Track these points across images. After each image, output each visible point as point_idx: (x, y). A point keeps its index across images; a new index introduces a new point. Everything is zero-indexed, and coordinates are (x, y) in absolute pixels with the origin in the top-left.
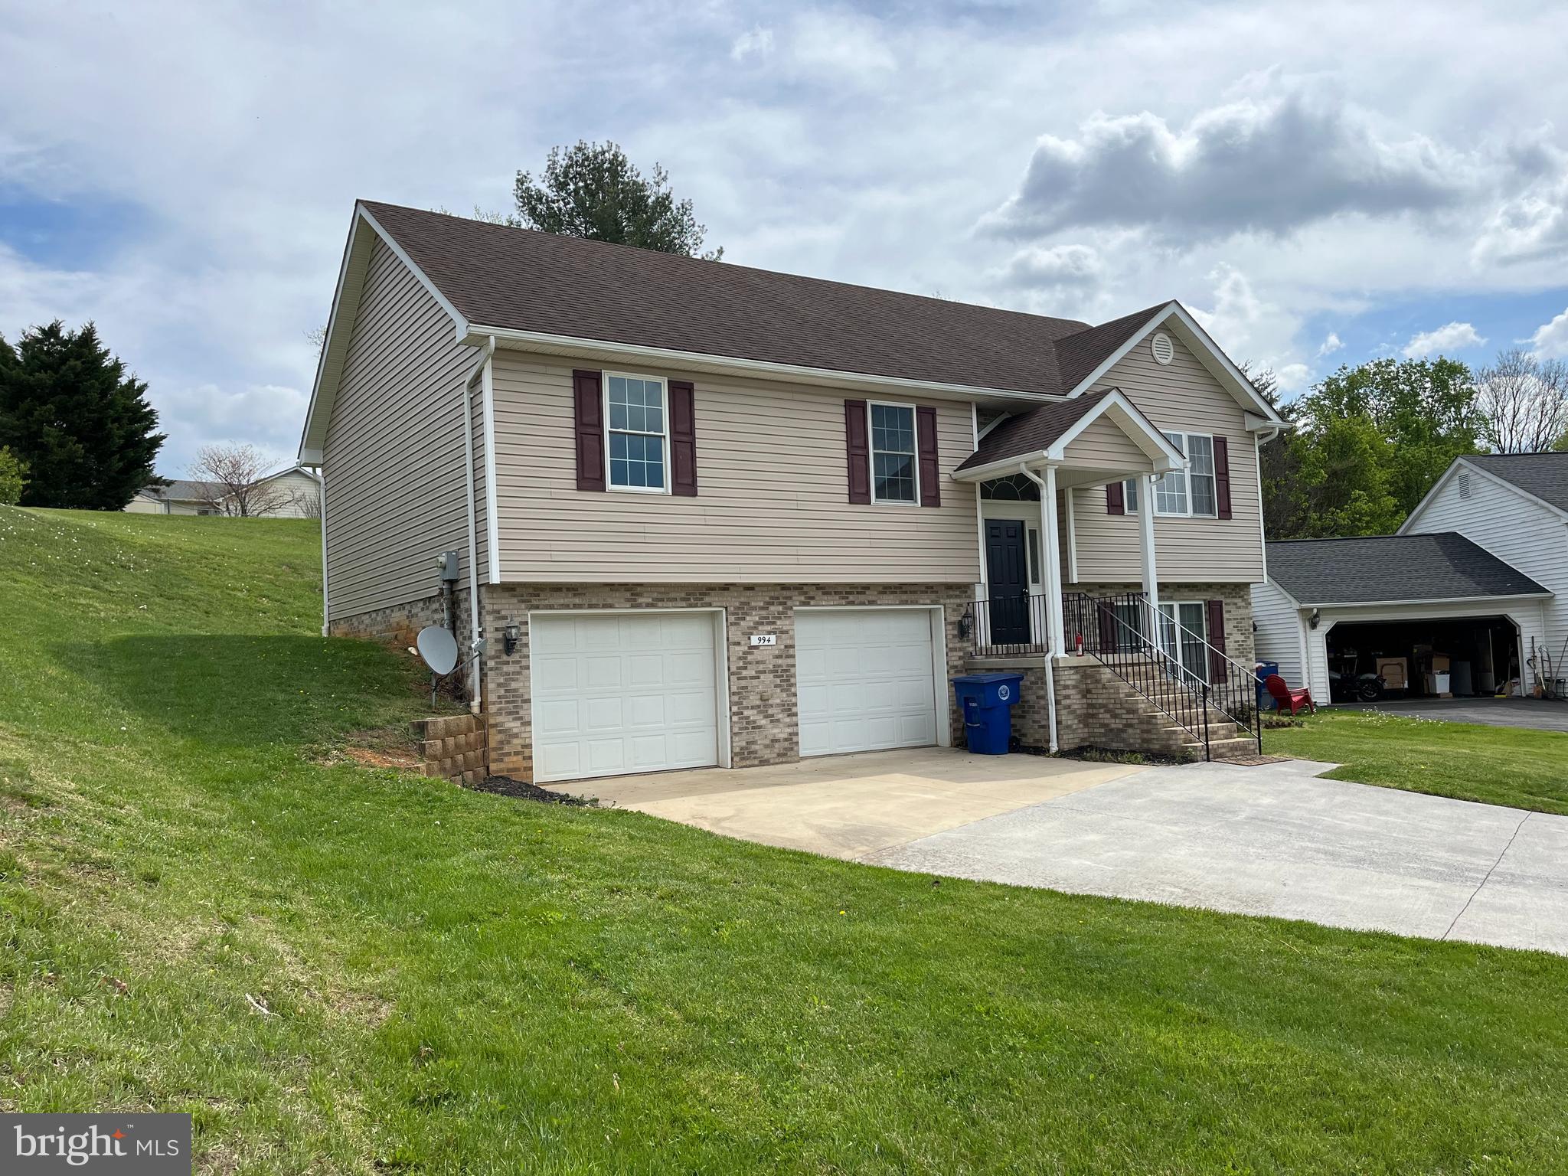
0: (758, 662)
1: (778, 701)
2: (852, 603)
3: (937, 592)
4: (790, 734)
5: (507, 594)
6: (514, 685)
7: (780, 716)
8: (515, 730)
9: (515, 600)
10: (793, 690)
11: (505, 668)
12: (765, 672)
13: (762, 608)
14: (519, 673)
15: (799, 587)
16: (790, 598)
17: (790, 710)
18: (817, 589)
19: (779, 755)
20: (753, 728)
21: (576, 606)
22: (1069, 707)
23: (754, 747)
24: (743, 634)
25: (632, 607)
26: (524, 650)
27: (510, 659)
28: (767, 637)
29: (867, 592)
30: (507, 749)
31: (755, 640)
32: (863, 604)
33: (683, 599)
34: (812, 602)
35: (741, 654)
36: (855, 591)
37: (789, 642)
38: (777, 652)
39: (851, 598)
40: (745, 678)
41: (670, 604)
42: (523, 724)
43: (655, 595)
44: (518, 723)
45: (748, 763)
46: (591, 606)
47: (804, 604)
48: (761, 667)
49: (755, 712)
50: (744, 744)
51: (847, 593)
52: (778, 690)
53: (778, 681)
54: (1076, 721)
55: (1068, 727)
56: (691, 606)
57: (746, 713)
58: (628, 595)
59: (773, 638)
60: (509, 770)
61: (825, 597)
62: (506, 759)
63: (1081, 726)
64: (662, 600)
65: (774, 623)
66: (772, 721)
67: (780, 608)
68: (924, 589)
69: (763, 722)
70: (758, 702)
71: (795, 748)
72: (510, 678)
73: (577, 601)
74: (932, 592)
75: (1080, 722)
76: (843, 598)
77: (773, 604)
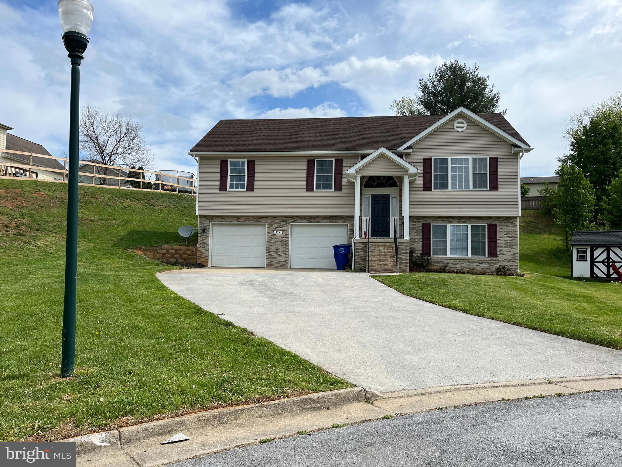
0: (276, 239)
1: (282, 250)
2: (311, 222)
3: (345, 219)
4: (285, 260)
5: (204, 218)
6: (204, 241)
7: (282, 255)
8: (204, 252)
9: (206, 220)
10: (287, 247)
11: (203, 236)
12: (278, 242)
13: (278, 223)
14: (206, 238)
15: (292, 217)
16: (288, 220)
17: (286, 253)
18: (298, 218)
19: (281, 266)
20: (273, 257)
21: (222, 221)
22: (358, 255)
23: (272, 263)
24: (271, 230)
25: (238, 222)
26: (208, 232)
27: (204, 234)
28: (279, 231)
29: (317, 219)
30: (202, 257)
31: (275, 232)
32: (315, 222)
33: (253, 220)
34: (296, 222)
35: (270, 236)
36: (312, 218)
37: (287, 233)
38: (282, 236)
39: (310, 220)
40: (271, 243)
41: (249, 221)
42: (206, 251)
43: (245, 219)
44: (205, 250)
45: (270, 267)
46: (226, 222)
47: (293, 222)
48: (277, 240)
49: (274, 253)
50: (269, 262)
51: (309, 219)
52: (282, 247)
53: (282, 244)
54: (361, 261)
55: (358, 262)
56: (255, 222)
57: (271, 253)
58: (237, 219)
59: (281, 232)
60: (202, 262)
61: (301, 220)
62: (201, 259)
63: (364, 262)
64: (247, 220)
65: (282, 227)
66: (279, 256)
67: (285, 223)
68: (340, 218)
69: (276, 256)
70: (275, 250)
71: (287, 264)
72: (203, 239)
73: (222, 220)
74: (343, 219)
75: (363, 261)
76: (307, 220)
77: (282, 222)
